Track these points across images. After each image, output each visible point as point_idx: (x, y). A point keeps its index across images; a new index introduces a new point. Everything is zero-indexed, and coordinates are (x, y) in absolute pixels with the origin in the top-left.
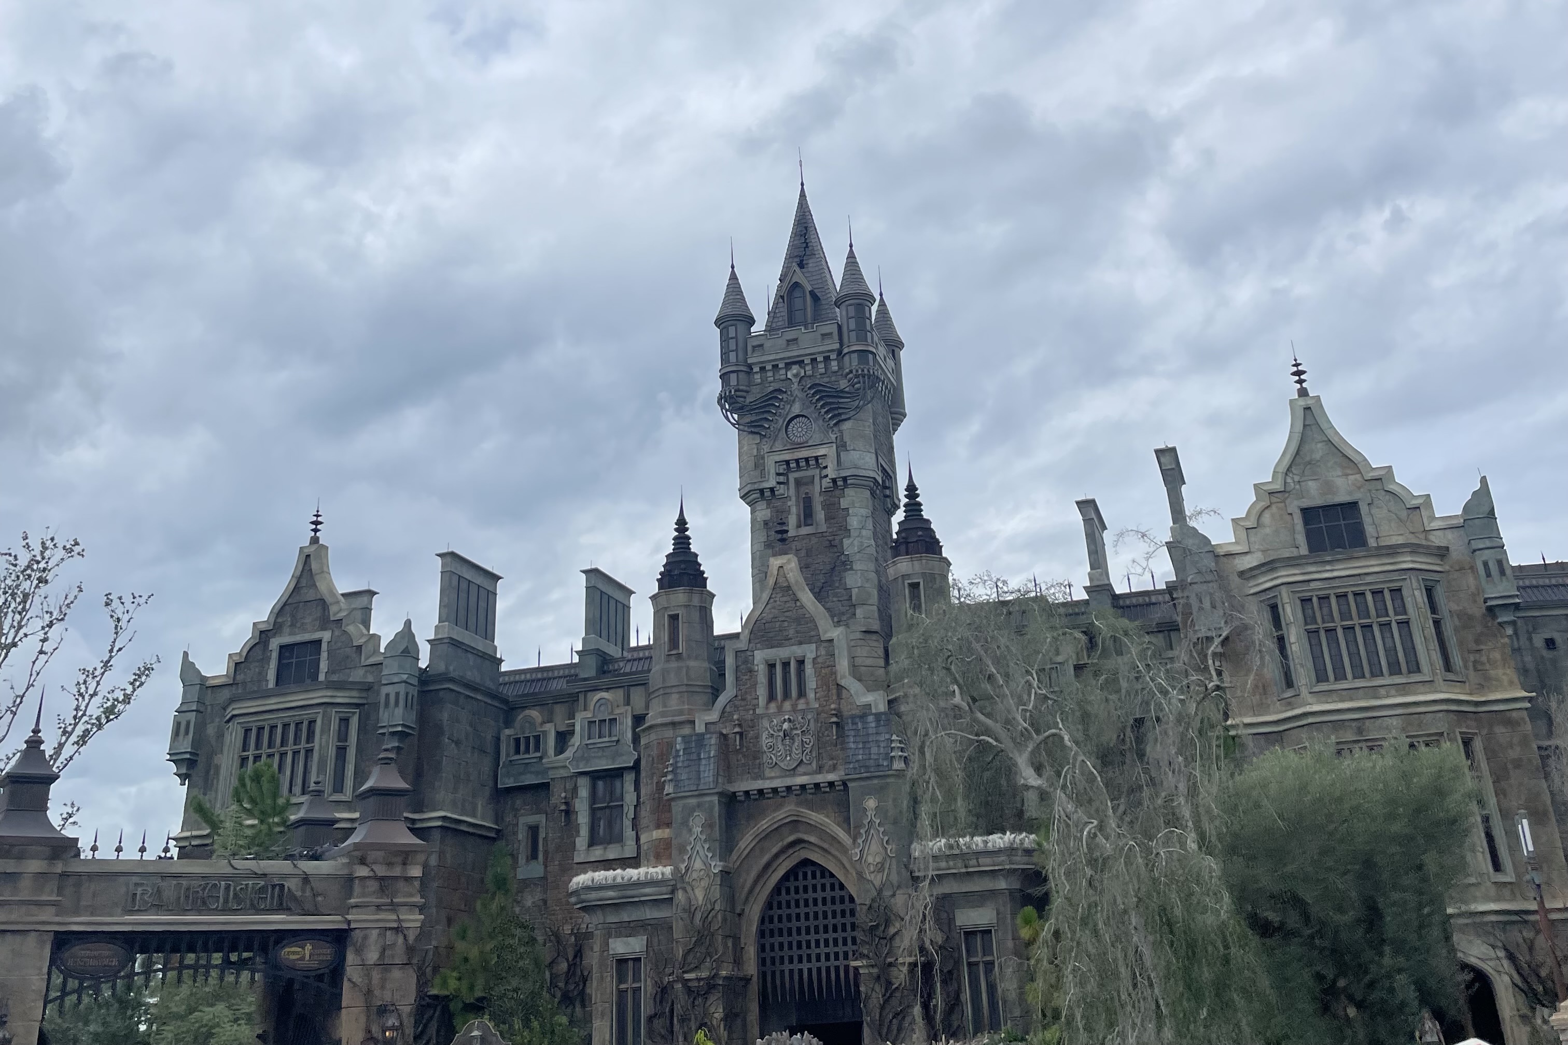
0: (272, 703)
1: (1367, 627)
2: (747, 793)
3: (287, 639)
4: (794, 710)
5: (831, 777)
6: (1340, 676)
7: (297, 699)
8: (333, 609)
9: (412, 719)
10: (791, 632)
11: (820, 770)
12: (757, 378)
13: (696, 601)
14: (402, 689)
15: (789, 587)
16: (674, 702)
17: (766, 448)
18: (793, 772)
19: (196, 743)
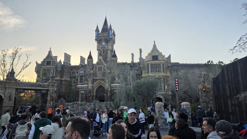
0: (46, 67)
1: (156, 68)
2: (95, 79)
3: (47, 60)
4: (101, 71)
5: (104, 78)
6: (153, 72)
7: (49, 66)
8: (52, 58)
9: (61, 69)
10: (101, 64)
11: (103, 77)
12: (99, 38)
13: (91, 60)
14: (60, 66)
15: (101, 60)
16: (88, 70)
17: (100, 45)
18: (100, 77)
19: (38, 70)
